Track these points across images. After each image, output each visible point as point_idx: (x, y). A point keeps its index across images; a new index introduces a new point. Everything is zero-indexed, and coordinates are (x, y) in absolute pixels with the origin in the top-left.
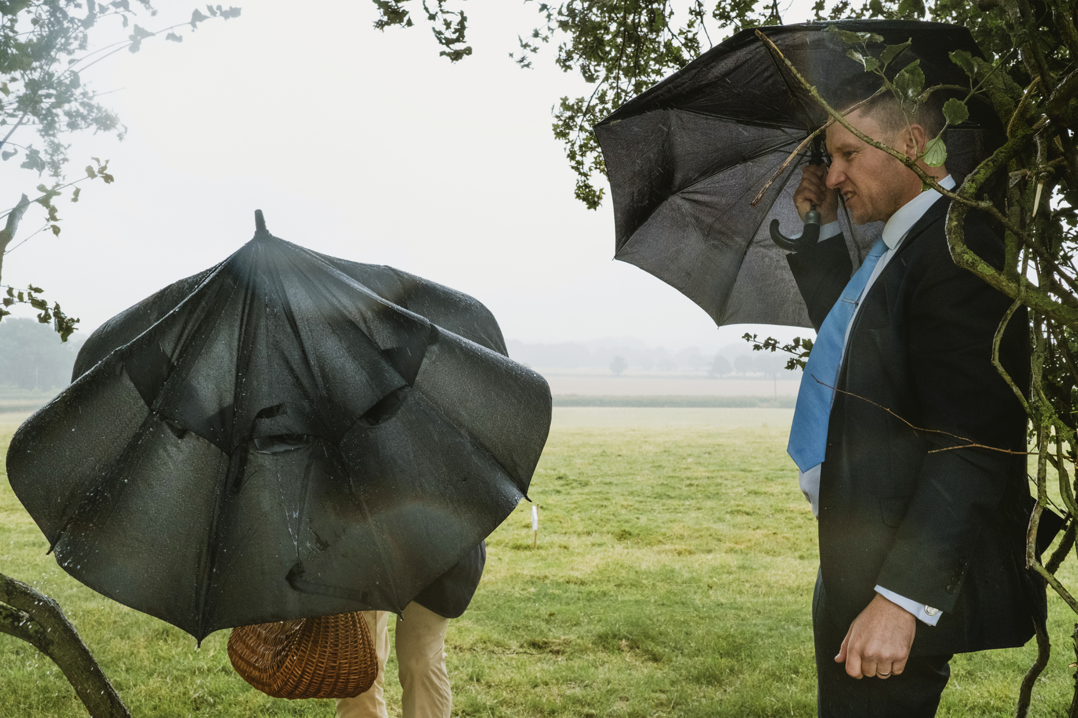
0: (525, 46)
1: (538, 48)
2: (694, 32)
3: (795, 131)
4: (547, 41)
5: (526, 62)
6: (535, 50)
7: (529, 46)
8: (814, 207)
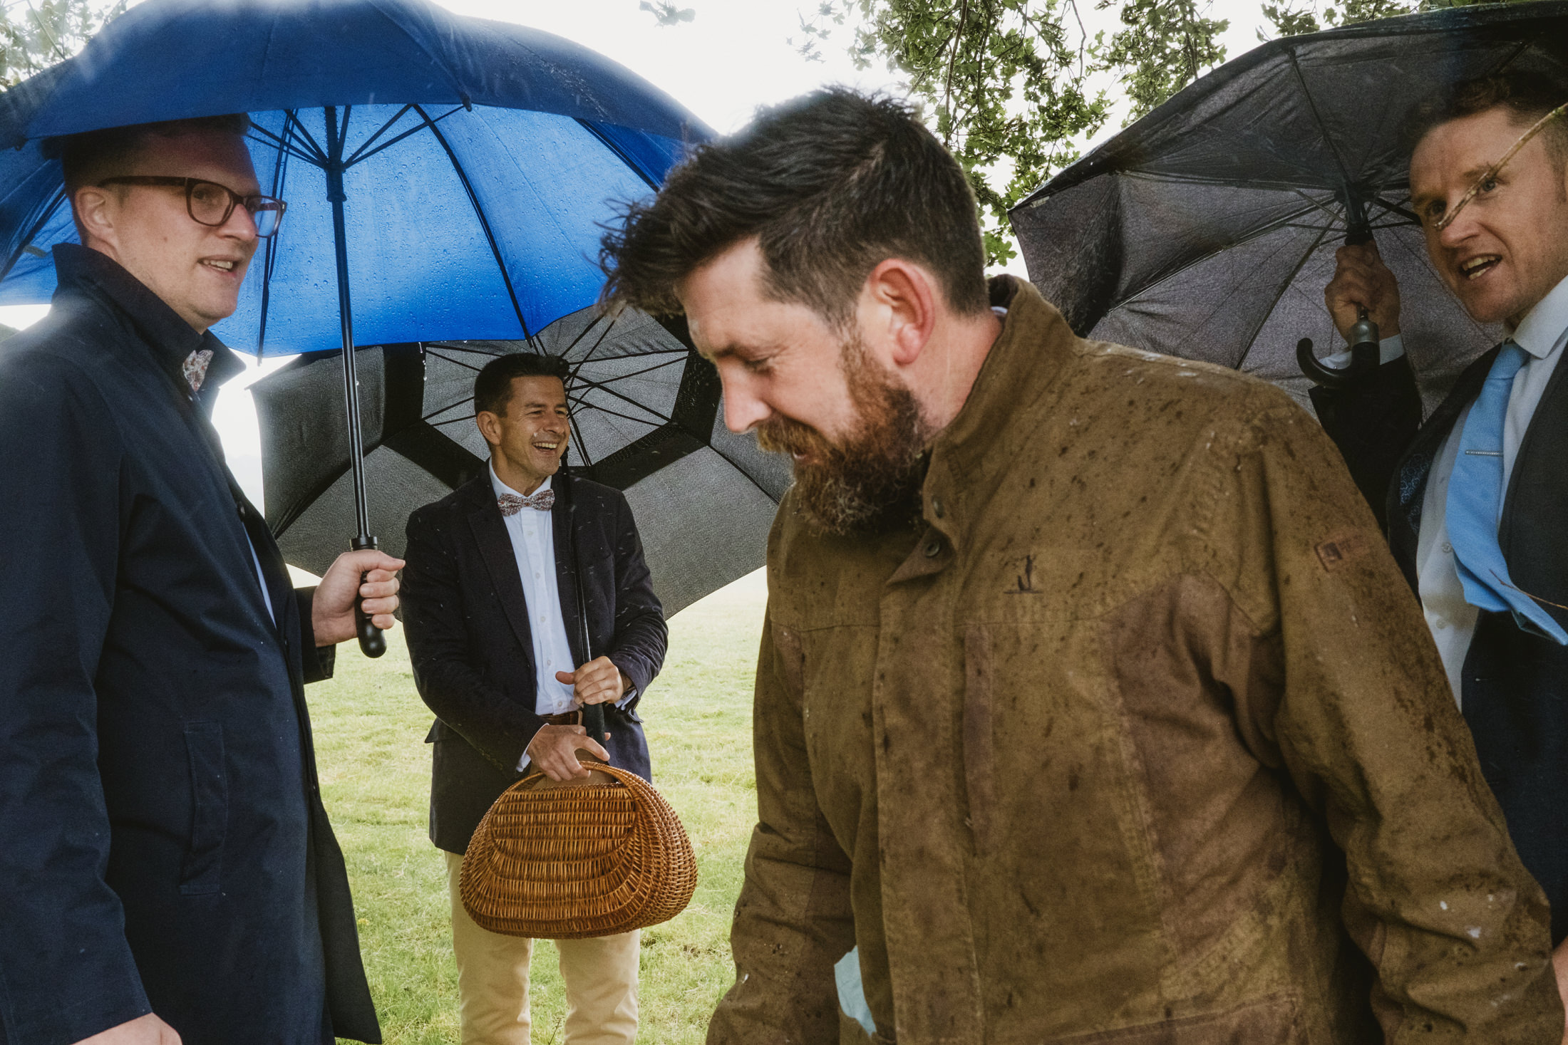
0: (808, 29)
1: (829, 32)
2: (1056, 17)
3: (1316, 191)
4: (841, 23)
5: (812, 52)
6: (824, 34)
7: (814, 30)
8: (1364, 314)
